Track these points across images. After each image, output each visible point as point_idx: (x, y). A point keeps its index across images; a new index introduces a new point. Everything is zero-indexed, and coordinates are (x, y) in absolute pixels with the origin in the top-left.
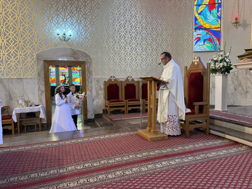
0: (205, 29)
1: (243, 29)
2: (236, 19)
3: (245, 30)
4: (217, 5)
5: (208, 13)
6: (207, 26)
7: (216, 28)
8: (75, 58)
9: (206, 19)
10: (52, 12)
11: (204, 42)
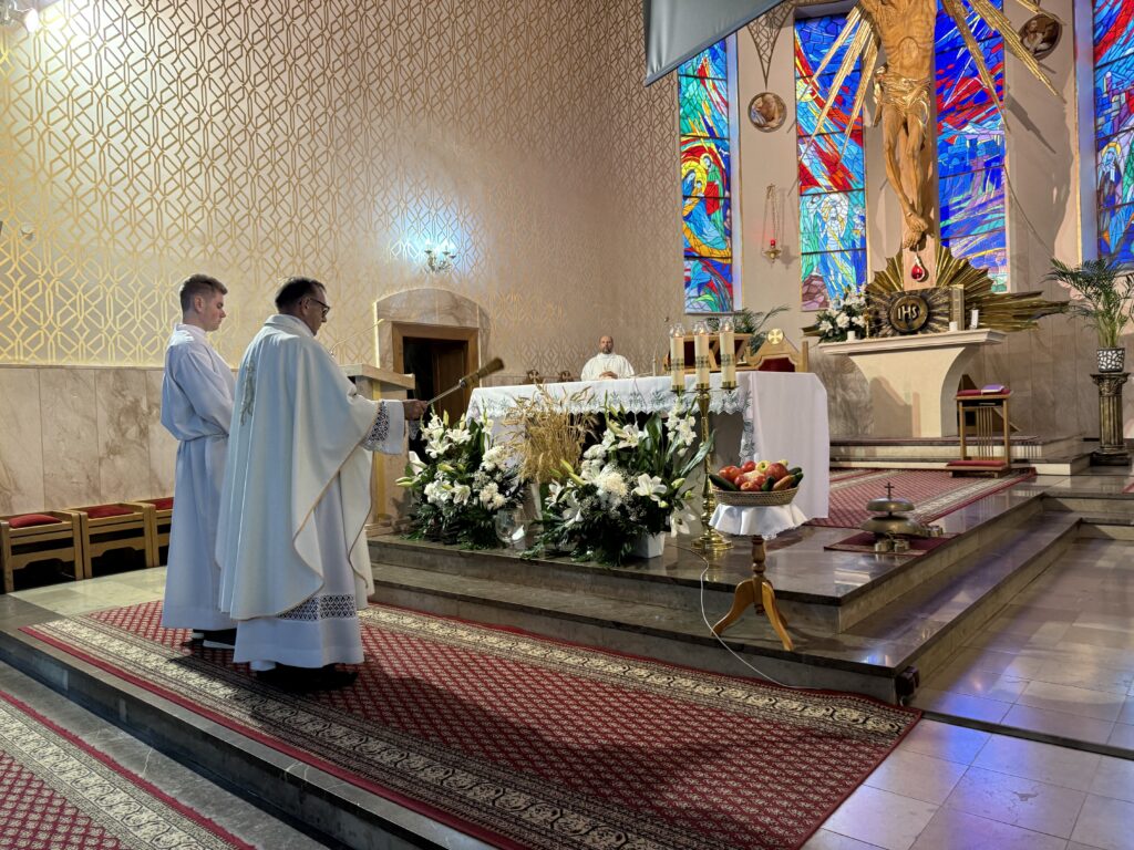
0: (701, 258)
1: (784, 266)
2: (773, 243)
3: (787, 268)
4: (721, 202)
5: (705, 218)
6: (705, 251)
7: (722, 258)
8: (457, 319)
9: (701, 233)
10: (406, 188)
11: (699, 291)
